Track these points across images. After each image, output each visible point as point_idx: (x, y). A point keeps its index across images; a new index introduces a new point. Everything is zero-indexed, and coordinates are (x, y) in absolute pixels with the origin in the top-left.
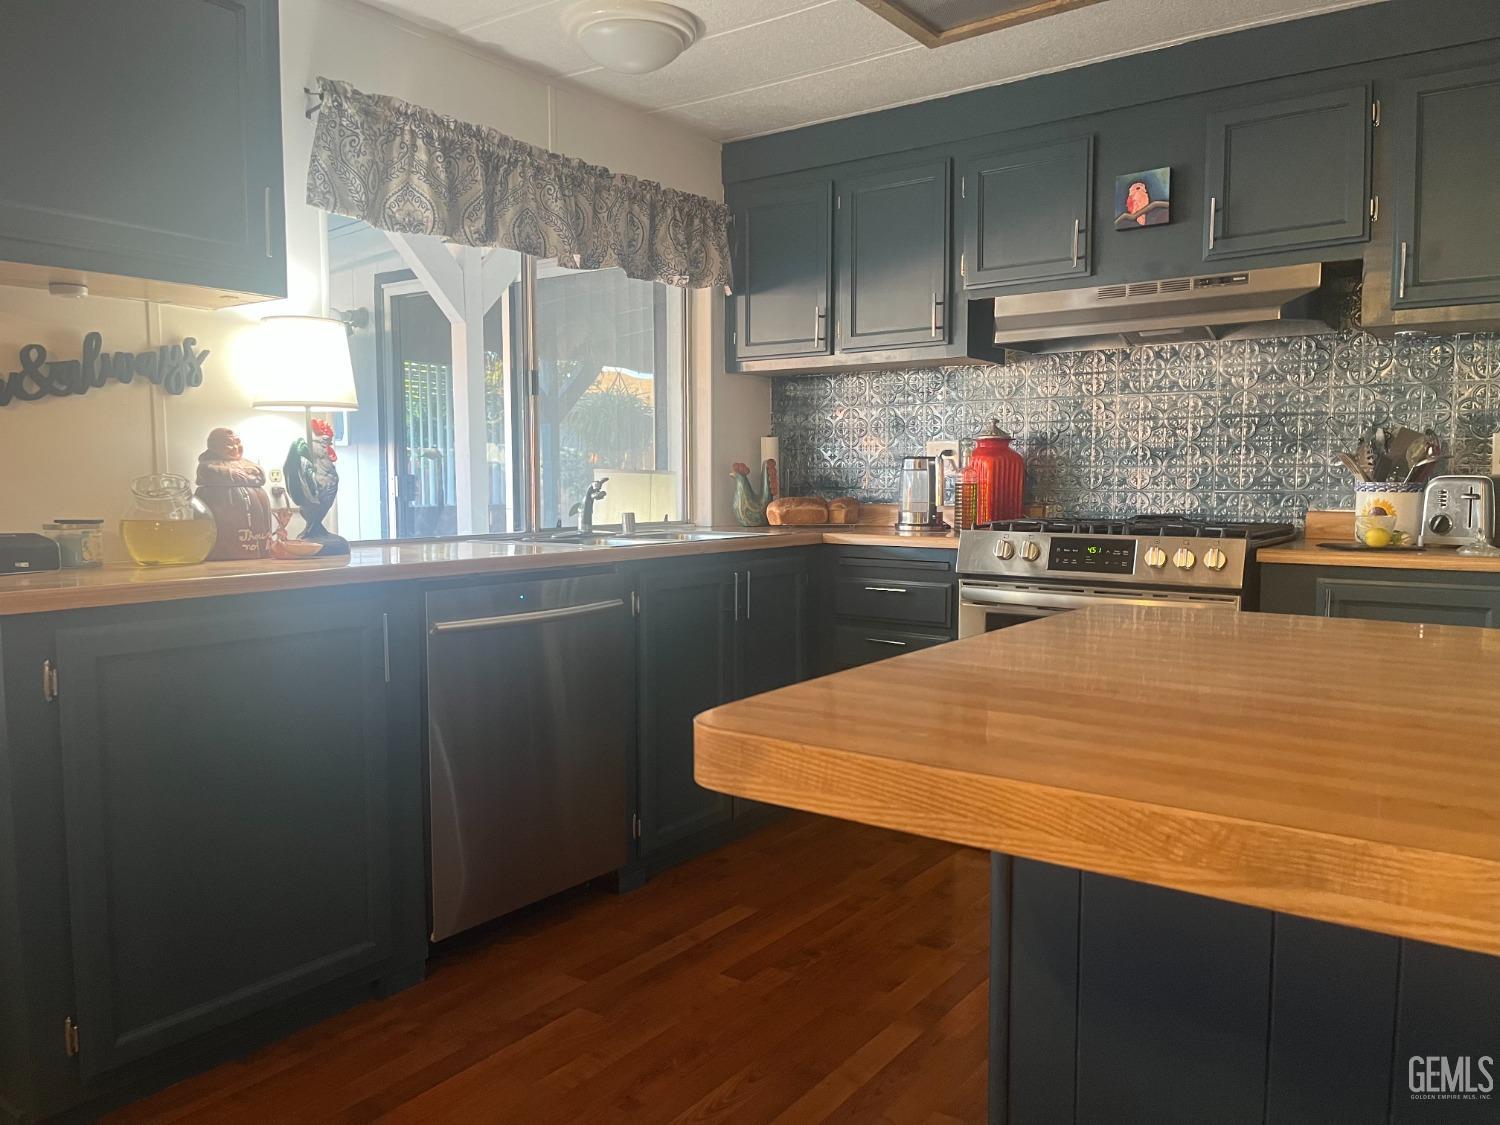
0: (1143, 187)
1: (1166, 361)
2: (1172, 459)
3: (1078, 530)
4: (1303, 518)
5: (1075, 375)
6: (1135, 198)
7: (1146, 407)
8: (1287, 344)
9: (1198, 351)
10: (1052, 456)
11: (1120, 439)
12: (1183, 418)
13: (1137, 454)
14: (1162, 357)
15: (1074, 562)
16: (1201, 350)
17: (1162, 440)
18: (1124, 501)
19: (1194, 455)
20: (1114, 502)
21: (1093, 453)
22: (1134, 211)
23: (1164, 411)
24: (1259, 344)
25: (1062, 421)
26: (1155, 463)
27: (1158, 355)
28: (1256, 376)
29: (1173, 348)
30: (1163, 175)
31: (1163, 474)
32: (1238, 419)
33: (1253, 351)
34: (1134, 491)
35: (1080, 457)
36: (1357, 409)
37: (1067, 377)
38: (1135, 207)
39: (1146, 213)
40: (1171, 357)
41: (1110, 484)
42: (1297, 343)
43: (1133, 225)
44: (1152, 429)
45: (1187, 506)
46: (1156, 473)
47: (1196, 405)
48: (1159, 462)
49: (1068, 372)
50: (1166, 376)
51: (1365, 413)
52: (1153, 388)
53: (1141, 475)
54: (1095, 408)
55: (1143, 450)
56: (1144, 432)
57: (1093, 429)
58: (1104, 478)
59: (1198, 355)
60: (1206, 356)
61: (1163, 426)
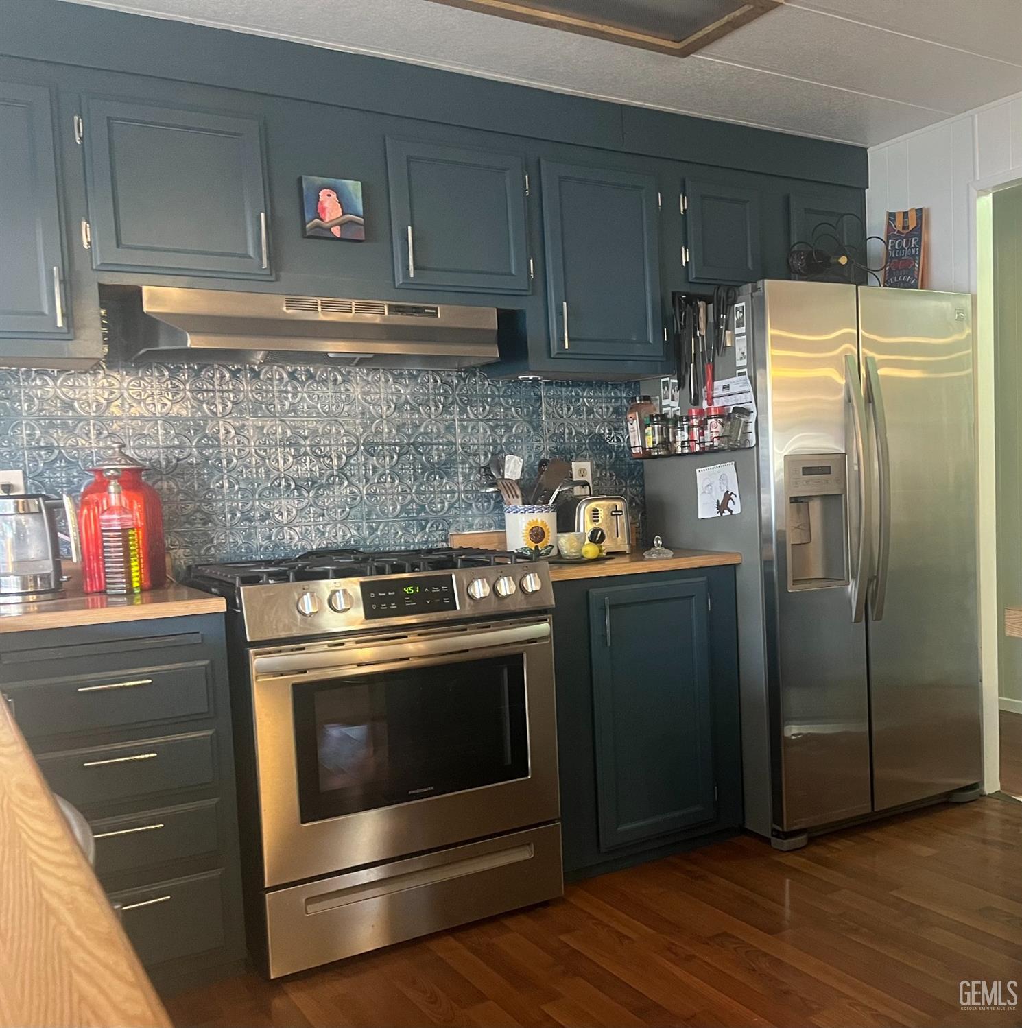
0: (334, 196)
1: (302, 383)
2: (319, 489)
3: (374, 571)
4: (446, 541)
5: (191, 391)
6: (326, 205)
7: (284, 433)
8: (416, 377)
9: (335, 375)
10: (170, 489)
11: (257, 468)
12: (325, 445)
13: (279, 485)
14: (297, 379)
15: (393, 606)
16: (339, 377)
17: (307, 468)
18: (269, 538)
19: (341, 484)
20: (259, 541)
21: (226, 485)
22: (327, 220)
23: (305, 438)
24: (393, 375)
25: (181, 447)
26: (300, 495)
27: (292, 376)
28: (393, 406)
29: (308, 371)
30: (354, 187)
31: (311, 506)
32: (381, 447)
33: (387, 381)
34: (280, 525)
35: (209, 490)
36: (478, 441)
37: (182, 394)
38: (328, 215)
39: (341, 225)
40: (307, 380)
41: (250, 520)
42: (424, 376)
43: (327, 234)
44: (294, 457)
45: (340, 539)
46: (303, 505)
47: (338, 432)
48: (305, 493)
49: (182, 387)
50: (302, 399)
51: (485, 444)
52: (289, 411)
53: (286, 506)
54: (223, 431)
55: (287, 480)
56: (285, 460)
57: (223, 455)
58: (242, 513)
59: (336, 380)
60: (344, 382)
61: (306, 454)
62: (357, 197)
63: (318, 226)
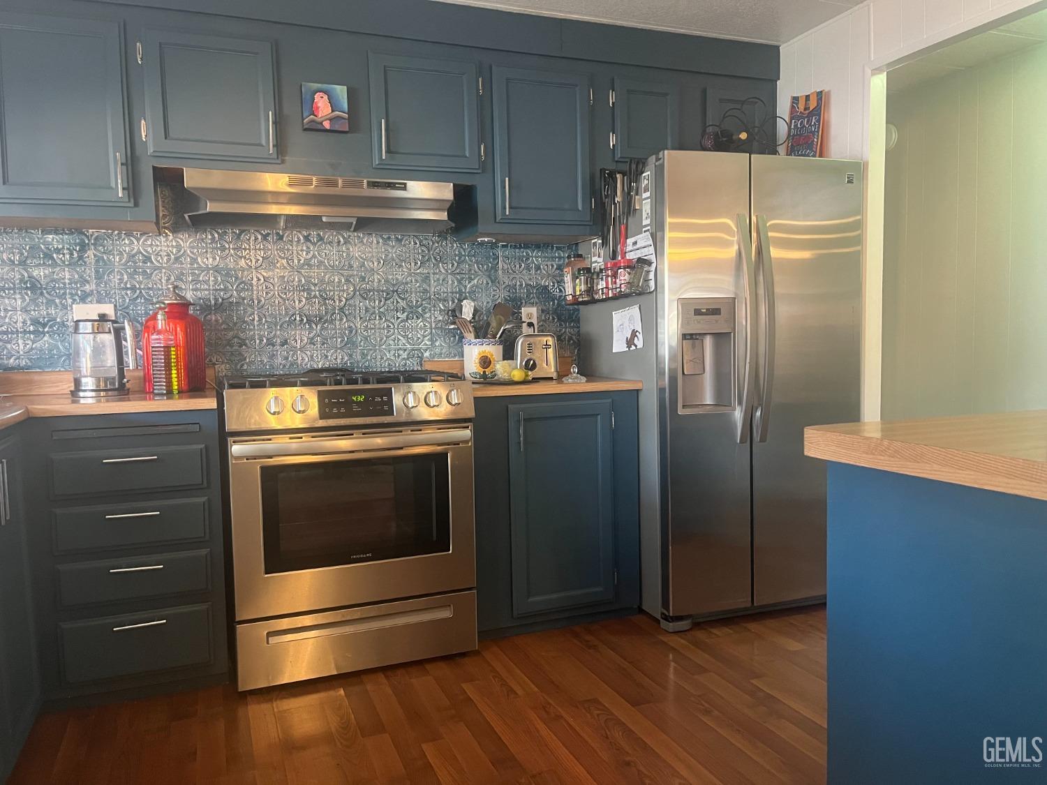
0: (326, 97)
1: (314, 244)
2: (325, 323)
4: (421, 363)
5: (234, 249)
6: (319, 105)
7: (300, 281)
8: (401, 240)
9: (338, 238)
10: (217, 321)
11: (279, 307)
12: (330, 291)
13: (295, 319)
14: (310, 241)
16: (342, 239)
17: (315, 308)
18: (286, 358)
19: (341, 320)
20: (279, 360)
21: (257, 319)
22: (320, 116)
23: (315, 285)
24: (383, 238)
25: (225, 289)
26: (311, 326)
27: (307, 239)
28: (382, 262)
29: (318, 235)
30: (341, 91)
31: (318, 336)
32: (372, 293)
33: (378, 243)
34: (294, 349)
35: (244, 322)
36: (447, 289)
37: (227, 251)
38: (320, 112)
39: (330, 120)
40: (317, 241)
41: (273, 345)
42: (407, 240)
43: (319, 127)
44: (307, 299)
45: (339, 361)
46: (311, 335)
47: (340, 281)
48: (314, 326)
49: (227, 246)
50: (314, 256)
51: (453, 292)
52: (304, 265)
53: (300, 336)
54: (255, 279)
55: (300, 316)
56: (300, 301)
57: (255, 297)
58: (268, 339)
59: (339, 242)
60: (345, 243)
61: (315, 297)
62: (343, 98)
63: (313, 121)
